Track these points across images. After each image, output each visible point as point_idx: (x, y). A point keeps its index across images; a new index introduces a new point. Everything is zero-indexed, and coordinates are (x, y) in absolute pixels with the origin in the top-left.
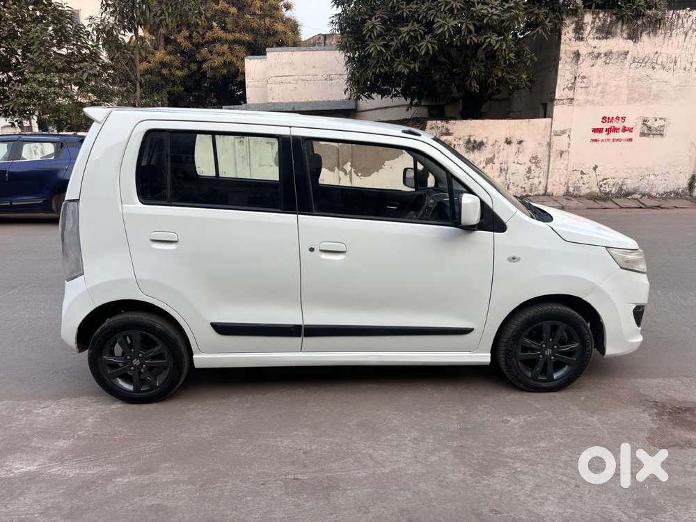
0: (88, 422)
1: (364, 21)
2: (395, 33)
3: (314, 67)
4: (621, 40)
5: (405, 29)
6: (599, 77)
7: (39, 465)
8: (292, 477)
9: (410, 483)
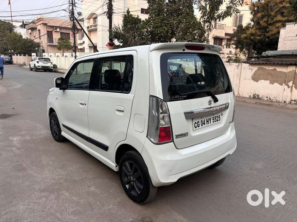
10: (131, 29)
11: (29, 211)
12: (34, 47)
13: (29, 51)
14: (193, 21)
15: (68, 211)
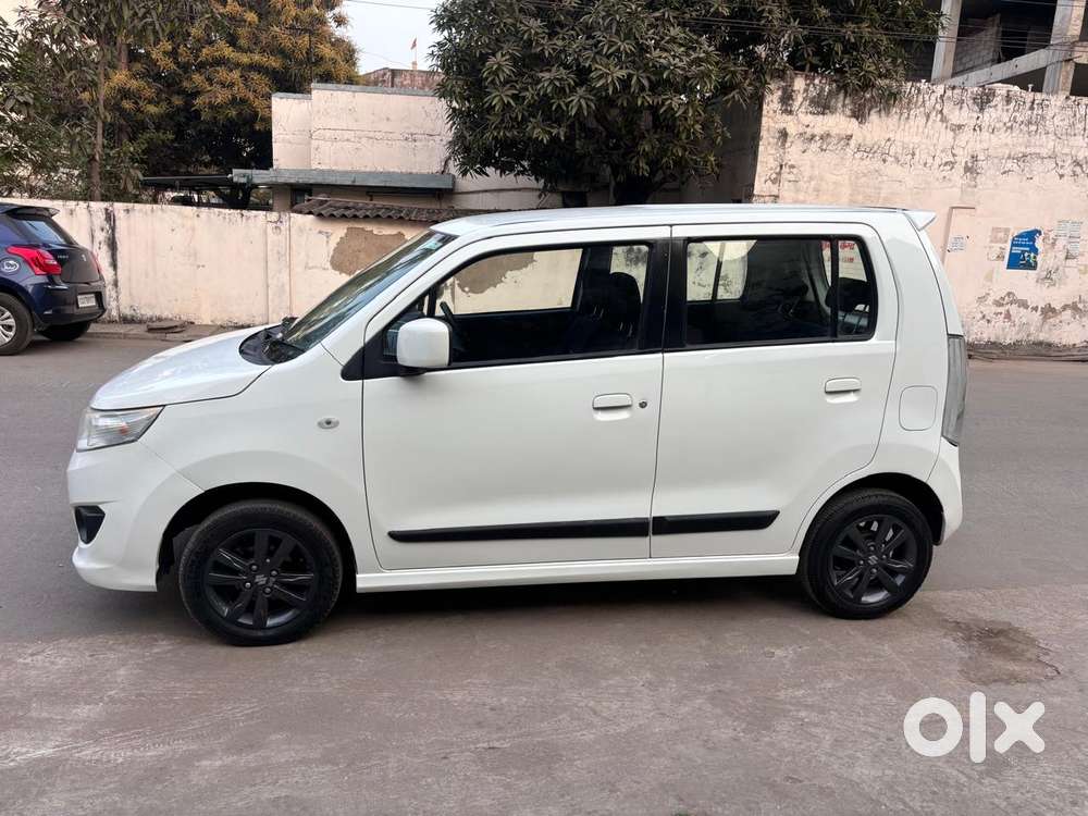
0: (120, 676)
1: (484, 58)
2: (530, 81)
3: (388, 119)
4: (843, 118)
5: (547, 75)
6: (812, 167)
7: (58, 746)
8: (486, 745)
9: (662, 745)
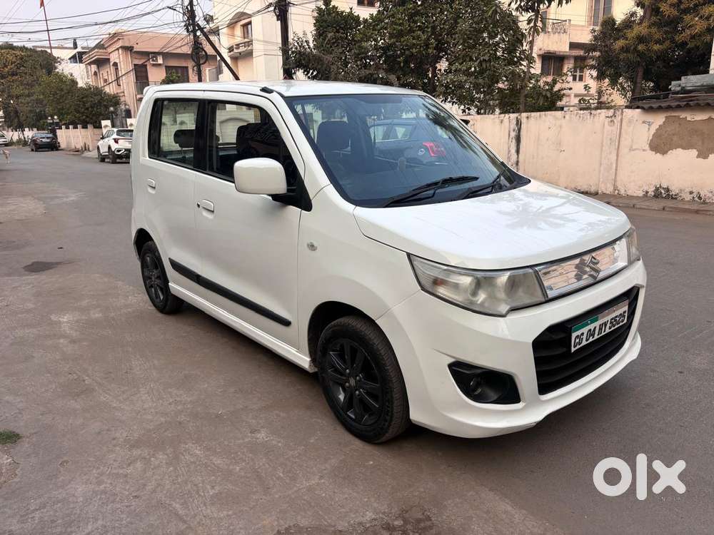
10: (335, 42)
11: (100, 499)
12: (105, 105)
13: (93, 115)
14: (494, 8)
15: (202, 494)
